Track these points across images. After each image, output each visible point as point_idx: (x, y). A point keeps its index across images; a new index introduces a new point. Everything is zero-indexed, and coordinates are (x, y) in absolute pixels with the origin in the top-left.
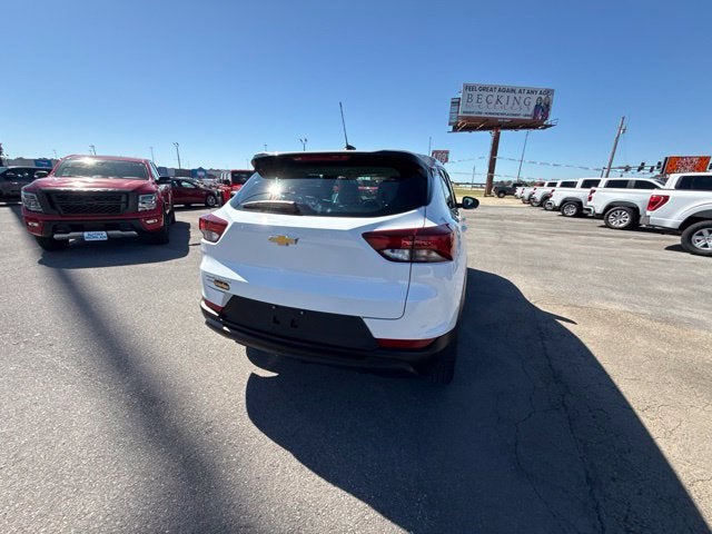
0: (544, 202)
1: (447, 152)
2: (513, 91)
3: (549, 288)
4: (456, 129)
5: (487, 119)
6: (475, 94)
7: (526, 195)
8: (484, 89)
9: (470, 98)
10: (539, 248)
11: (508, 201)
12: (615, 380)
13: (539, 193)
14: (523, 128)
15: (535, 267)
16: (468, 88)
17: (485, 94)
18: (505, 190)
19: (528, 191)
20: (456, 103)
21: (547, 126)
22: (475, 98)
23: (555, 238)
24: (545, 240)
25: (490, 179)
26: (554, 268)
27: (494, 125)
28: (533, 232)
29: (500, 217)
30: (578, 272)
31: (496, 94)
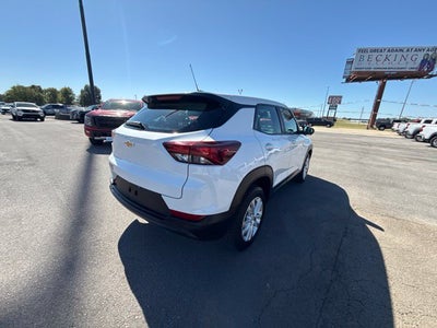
0: (416, 135)
1: (341, 97)
2: (401, 50)
3: (377, 201)
4: (348, 81)
5: (375, 73)
6: (366, 55)
7: (401, 130)
8: (375, 51)
9: (362, 58)
10: (387, 169)
11: (386, 133)
12: (391, 283)
13: (412, 128)
14: (408, 78)
15: (377, 183)
16: (360, 51)
17: (375, 54)
18: (385, 125)
19: (402, 126)
20: (350, 62)
21: (432, 76)
22: (366, 59)
23: (411, 163)
24: (401, 164)
25: (374, 116)
26: (393, 185)
27: (381, 77)
28: (393, 157)
29: (370, 145)
30: (415, 191)
31: (384, 54)
